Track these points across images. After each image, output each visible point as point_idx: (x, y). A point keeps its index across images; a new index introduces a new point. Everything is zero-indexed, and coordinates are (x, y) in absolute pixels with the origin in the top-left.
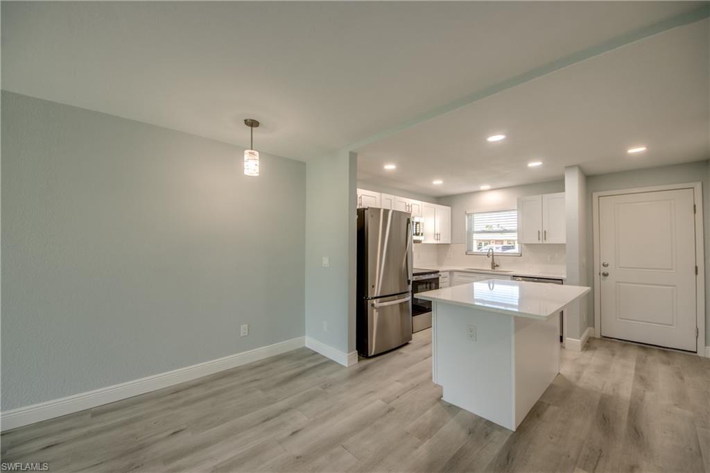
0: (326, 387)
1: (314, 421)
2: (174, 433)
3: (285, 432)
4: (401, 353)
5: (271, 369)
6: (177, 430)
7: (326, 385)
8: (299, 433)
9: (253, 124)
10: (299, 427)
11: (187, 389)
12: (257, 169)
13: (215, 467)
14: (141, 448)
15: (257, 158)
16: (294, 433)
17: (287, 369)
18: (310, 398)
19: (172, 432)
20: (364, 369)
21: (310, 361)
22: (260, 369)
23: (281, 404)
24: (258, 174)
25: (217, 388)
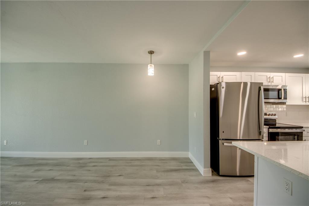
0: (183, 182)
1: (165, 197)
2: (120, 175)
3: (150, 195)
4: (248, 181)
5: (167, 163)
6: (122, 175)
7: (185, 181)
8: (155, 199)
9: (151, 53)
10: (157, 196)
11: (135, 160)
12: (153, 72)
13: (119, 195)
14: (109, 176)
15: (153, 67)
16: (153, 198)
17: (173, 165)
18: (172, 184)
19: (120, 174)
20: (213, 181)
21: (186, 166)
22: (163, 161)
23: (158, 181)
24: (153, 75)
25: (144, 164)
